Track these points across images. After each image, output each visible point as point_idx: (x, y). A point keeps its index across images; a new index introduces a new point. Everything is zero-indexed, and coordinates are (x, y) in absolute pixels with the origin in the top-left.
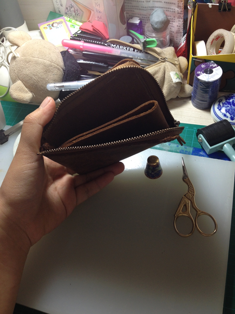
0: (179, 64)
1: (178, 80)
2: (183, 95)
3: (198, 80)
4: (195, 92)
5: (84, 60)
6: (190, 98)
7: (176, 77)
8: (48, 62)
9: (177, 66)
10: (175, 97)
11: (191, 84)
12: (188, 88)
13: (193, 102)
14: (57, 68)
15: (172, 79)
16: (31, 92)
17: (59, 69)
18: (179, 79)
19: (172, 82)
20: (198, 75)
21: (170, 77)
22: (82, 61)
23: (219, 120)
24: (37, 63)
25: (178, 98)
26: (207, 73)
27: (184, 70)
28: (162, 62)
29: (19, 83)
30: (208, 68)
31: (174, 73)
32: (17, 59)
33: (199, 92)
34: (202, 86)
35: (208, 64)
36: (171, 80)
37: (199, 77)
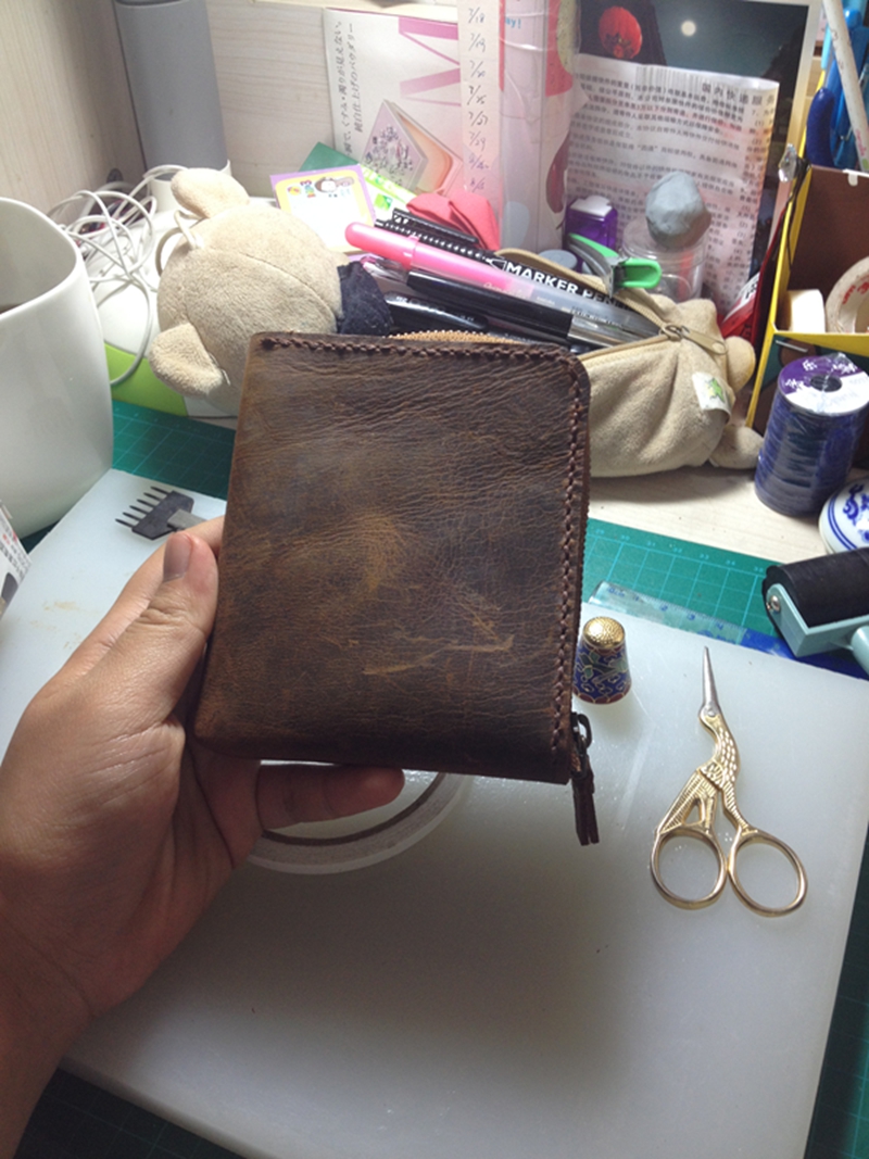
0: (726, 353)
1: (716, 404)
2: (726, 461)
3: (787, 405)
4: (772, 450)
5: (409, 299)
6: (750, 472)
7: (711, 392)
8: (291, 281)
9: (719, 361)
10: (698, 459)
11: (759, 428)
12: (749, 440)
13: (761, 485)
14: (318, 305)
15: (696, 397)
16: (221, 367)
17: (323, 310)
18: (722, 400)
19: (698, 405)
20: (790, 390)
21: (691, 387)
22: (401, 302)
23: (841, 549)
24: (256, 276)
25: (707, 468)
26: (820, 389)
27: (741, 382)
28: (670, 338)
29: (186, 331)
30: (825, 374)
31: (708, 377)
32: (192, 254)
33: (786, 448)
34: (798, 427)
35: (825, 361)
36: (694, 401)
37: (791, 397)
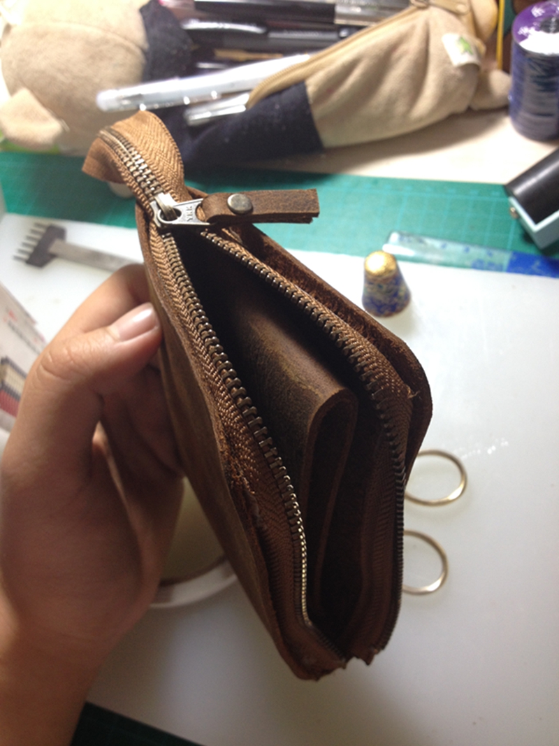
0: (472, 10)
1: (467, 59)
2: (484, 103)
3: (523, 52)
4: (517, 89)
5: (202, 19)
6: (504, 109)
7: (461, 48)
8: (95, 33)
9: (465, 19)
10: (461, 107)
11: (506, 69)
12: (500, 82)
13: (515, 120)
14: (122, 46)
15: (447, 57)
16: (58, 117)
17: (128, 50)
18: (471, 53)
19: (450, 63)
20: (523, 37)
21: (443, 49)
22: (194, 25)
24: (66, 37)
25: (470, 112)
26: (548, 31)
27: (487, 31)
28: (420, 8)
29: (24, 95)
30: (551, 17)
31: (456, 36)
32: (13, 31)
33: (530, 88)
34: (534, 69)
35: (550, 5)
36: (446, 60)
37: (524, 45)
